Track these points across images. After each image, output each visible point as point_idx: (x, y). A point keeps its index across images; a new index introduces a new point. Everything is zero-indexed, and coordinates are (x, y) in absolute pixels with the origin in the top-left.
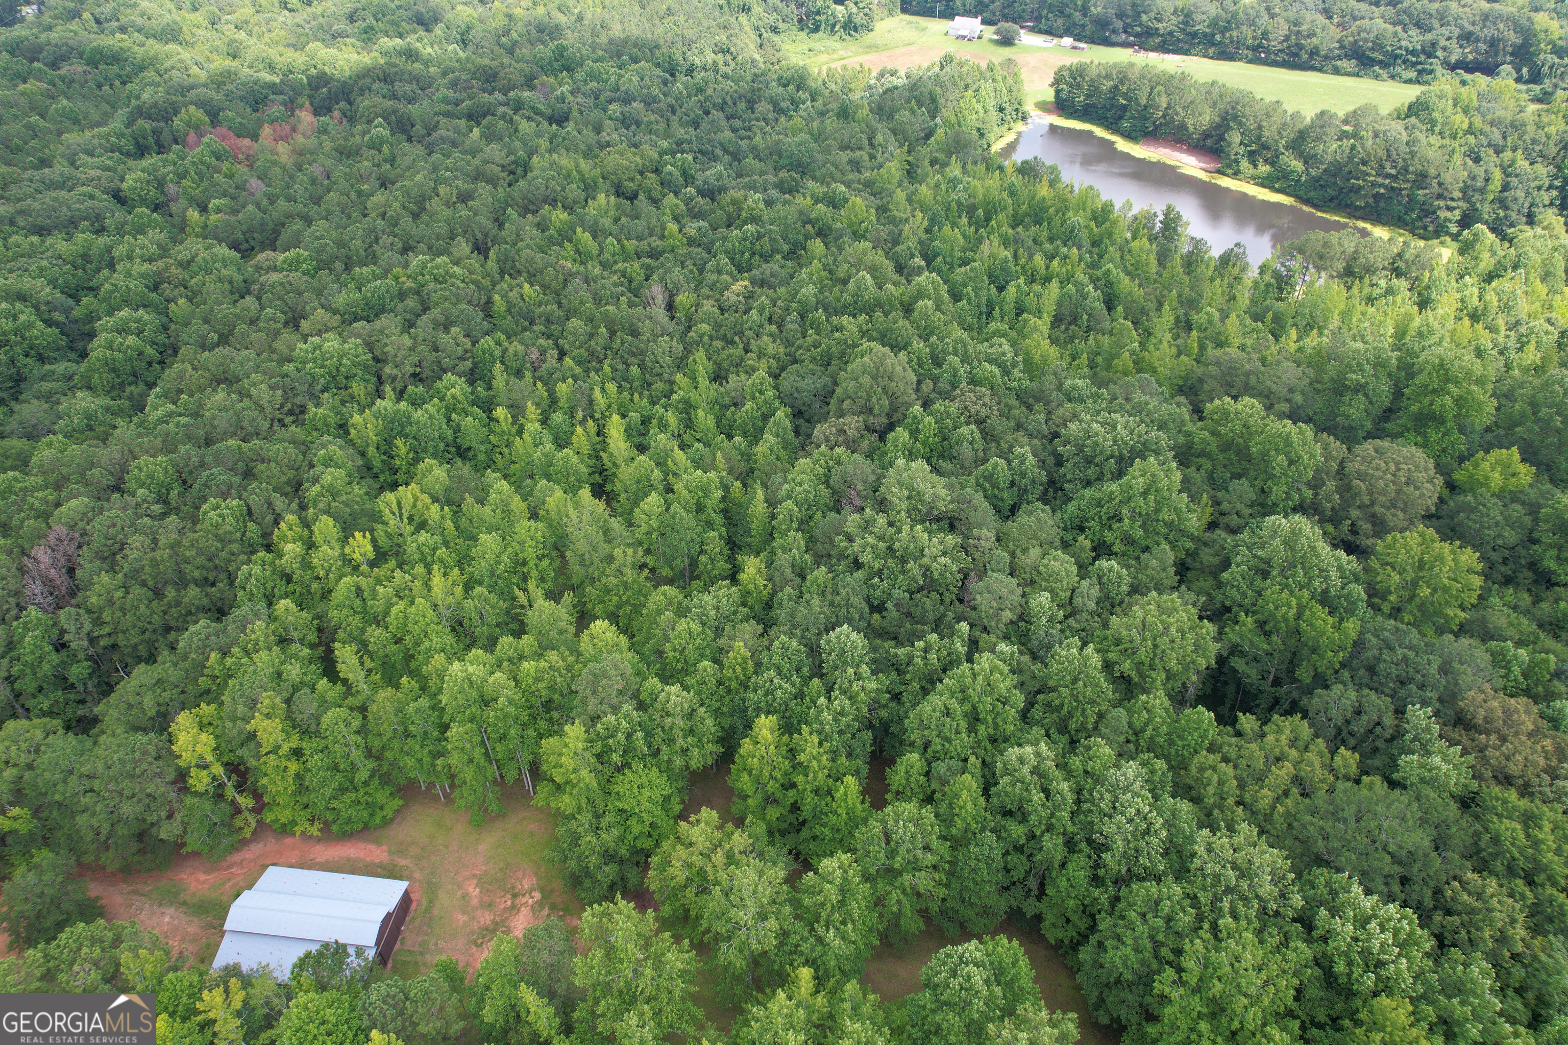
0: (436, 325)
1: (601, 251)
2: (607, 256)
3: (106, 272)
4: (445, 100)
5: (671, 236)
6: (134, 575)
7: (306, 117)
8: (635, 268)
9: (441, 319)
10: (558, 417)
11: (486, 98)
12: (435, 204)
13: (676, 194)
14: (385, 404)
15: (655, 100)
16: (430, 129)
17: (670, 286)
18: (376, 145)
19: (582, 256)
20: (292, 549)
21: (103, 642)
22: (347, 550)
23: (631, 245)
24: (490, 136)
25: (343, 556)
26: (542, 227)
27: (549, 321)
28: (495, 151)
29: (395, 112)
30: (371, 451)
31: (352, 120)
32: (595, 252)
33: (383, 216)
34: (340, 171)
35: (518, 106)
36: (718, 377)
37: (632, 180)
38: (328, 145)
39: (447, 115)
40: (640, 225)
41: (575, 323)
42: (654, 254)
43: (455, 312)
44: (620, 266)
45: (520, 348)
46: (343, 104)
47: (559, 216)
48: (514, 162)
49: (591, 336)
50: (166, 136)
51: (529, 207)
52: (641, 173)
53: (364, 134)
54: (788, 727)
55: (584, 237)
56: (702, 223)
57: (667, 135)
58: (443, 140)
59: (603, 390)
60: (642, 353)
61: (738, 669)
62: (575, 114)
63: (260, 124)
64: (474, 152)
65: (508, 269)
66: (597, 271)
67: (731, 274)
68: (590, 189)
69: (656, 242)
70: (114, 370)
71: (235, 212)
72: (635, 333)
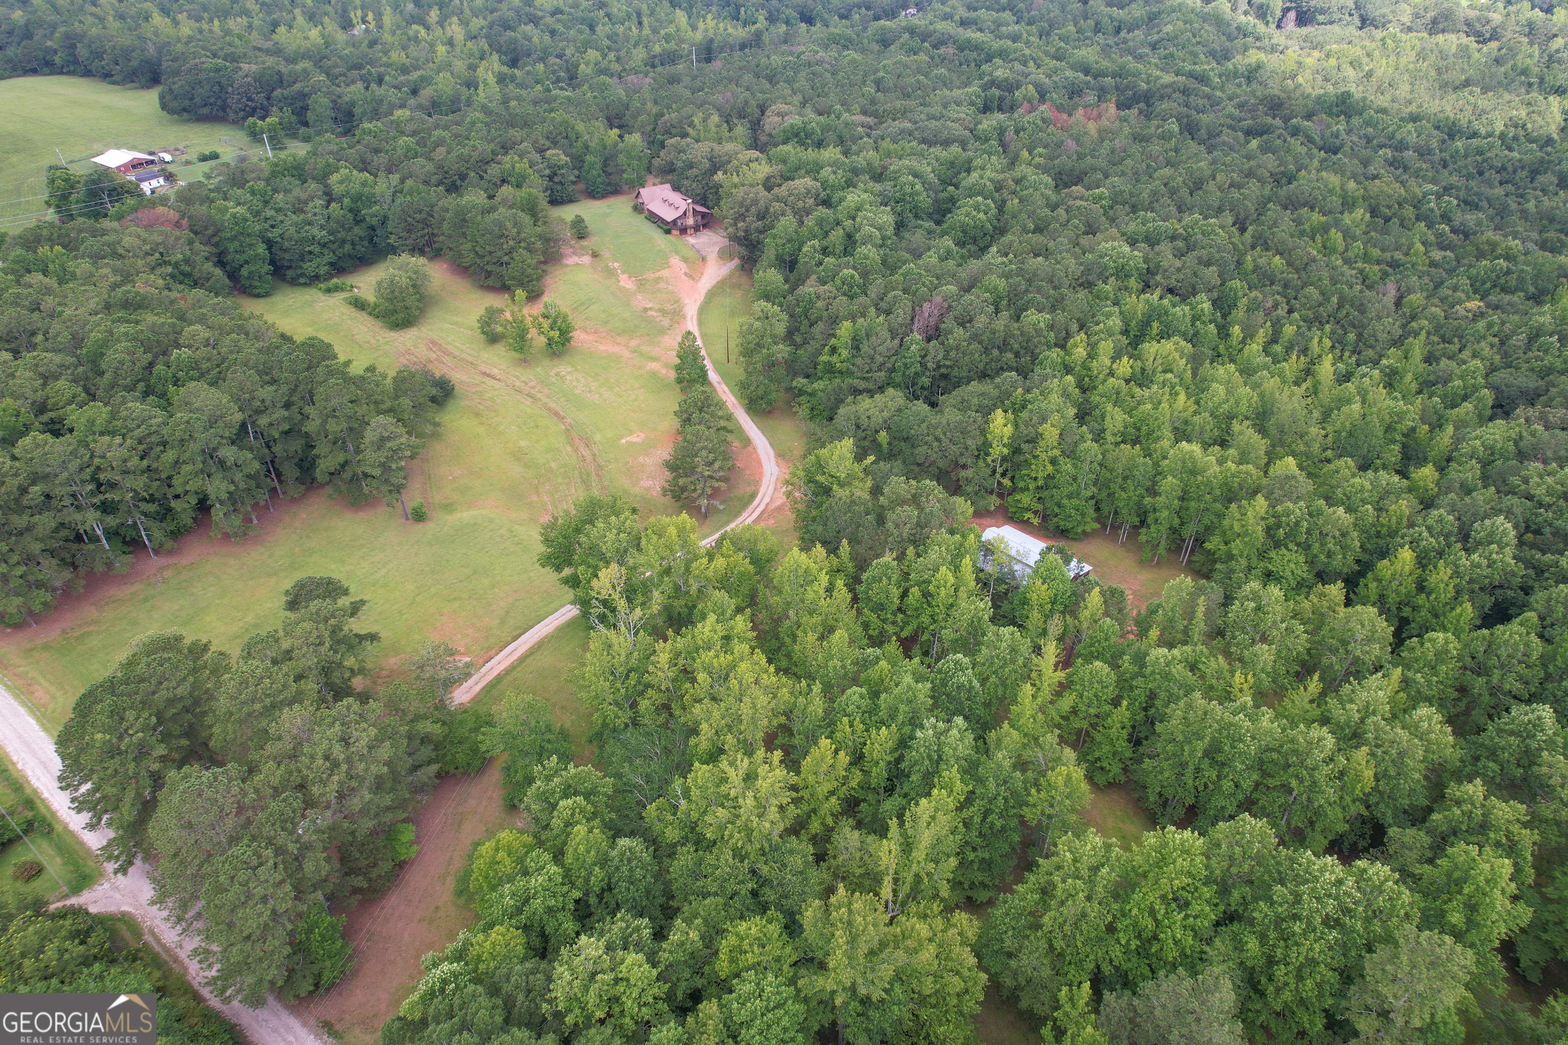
0: (1200, 261)
1: (1346, 250)
2: (1350, 254)
3: (964, 174)
4: (1231, 116)
5: (1416, 254)
6: (975, 337)
7: (1111, 109)
8: (1374, 270)
9: (1205, 258)
10: (1278, 348)
11: (1269, 120)
12: (1211, 186)
13: (1429, 227)
14: (1154, 297)
15: (1430, 152)
16: (1212, 135)
17: (1403, 289)
18: (1165, 137)
19: (1327, 250)
20: (1080, 352)
21: (943, 370)
22: (1115, 366)
23: (1376, 252)
24: (1264, 149)
25: (1111, 368)
26: (1298, 222)
27: (1286, 286)
28: (1270, 162)
29: (1188, 116)
30: (1133, 324)
31: (1148, 117)
32: (1341, 249)
33: (1165, 185)
34: (1135, 149)
35: (1295, 132)
36: (1429, 359)
37: (1389, 207)
38: (1127, 130)
39: (1230, 127)
40: (1389, 240)
41: (1310, 290)
42: (1395, 265)
43: (1217, 256)
44: (1359, 265)
45: (1260, 296)
46: (1142, 105)
47: (1317, 218)
48: (1282, 173)
49: (1320, 305)
50: (1008, 101)
51: (1290, 204)
52: (1400, 204)
53: (1158, 128)
54: (1423, 561)
55: (1336, 236)
56: (1448, 253)
57: (1434, 181)
58: (1224, 144)
59: (1320, 341)
60: (1364, 327)
61: (1394, 520)
62: (1346, 149)
63: (1075, 108)
64: (1249, 158)
65: (1261, 242)
66: (1339, 262)
67: (1467, 293)
68: (1348, 204)
69: (1398, 255)
70: (964, 232)
71: (1052, 158)
72: (1362, 310)
